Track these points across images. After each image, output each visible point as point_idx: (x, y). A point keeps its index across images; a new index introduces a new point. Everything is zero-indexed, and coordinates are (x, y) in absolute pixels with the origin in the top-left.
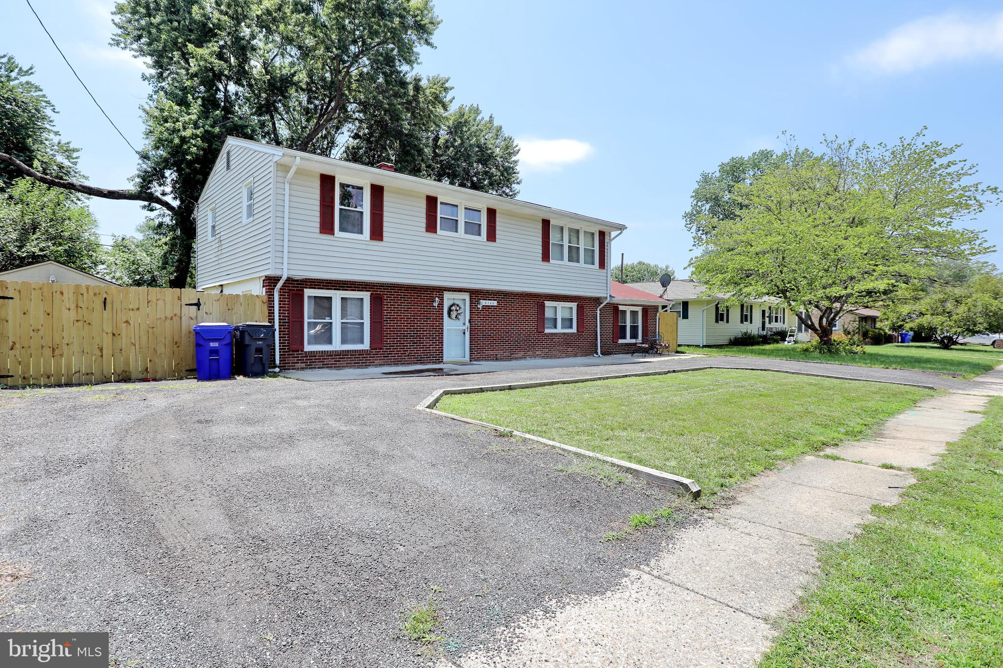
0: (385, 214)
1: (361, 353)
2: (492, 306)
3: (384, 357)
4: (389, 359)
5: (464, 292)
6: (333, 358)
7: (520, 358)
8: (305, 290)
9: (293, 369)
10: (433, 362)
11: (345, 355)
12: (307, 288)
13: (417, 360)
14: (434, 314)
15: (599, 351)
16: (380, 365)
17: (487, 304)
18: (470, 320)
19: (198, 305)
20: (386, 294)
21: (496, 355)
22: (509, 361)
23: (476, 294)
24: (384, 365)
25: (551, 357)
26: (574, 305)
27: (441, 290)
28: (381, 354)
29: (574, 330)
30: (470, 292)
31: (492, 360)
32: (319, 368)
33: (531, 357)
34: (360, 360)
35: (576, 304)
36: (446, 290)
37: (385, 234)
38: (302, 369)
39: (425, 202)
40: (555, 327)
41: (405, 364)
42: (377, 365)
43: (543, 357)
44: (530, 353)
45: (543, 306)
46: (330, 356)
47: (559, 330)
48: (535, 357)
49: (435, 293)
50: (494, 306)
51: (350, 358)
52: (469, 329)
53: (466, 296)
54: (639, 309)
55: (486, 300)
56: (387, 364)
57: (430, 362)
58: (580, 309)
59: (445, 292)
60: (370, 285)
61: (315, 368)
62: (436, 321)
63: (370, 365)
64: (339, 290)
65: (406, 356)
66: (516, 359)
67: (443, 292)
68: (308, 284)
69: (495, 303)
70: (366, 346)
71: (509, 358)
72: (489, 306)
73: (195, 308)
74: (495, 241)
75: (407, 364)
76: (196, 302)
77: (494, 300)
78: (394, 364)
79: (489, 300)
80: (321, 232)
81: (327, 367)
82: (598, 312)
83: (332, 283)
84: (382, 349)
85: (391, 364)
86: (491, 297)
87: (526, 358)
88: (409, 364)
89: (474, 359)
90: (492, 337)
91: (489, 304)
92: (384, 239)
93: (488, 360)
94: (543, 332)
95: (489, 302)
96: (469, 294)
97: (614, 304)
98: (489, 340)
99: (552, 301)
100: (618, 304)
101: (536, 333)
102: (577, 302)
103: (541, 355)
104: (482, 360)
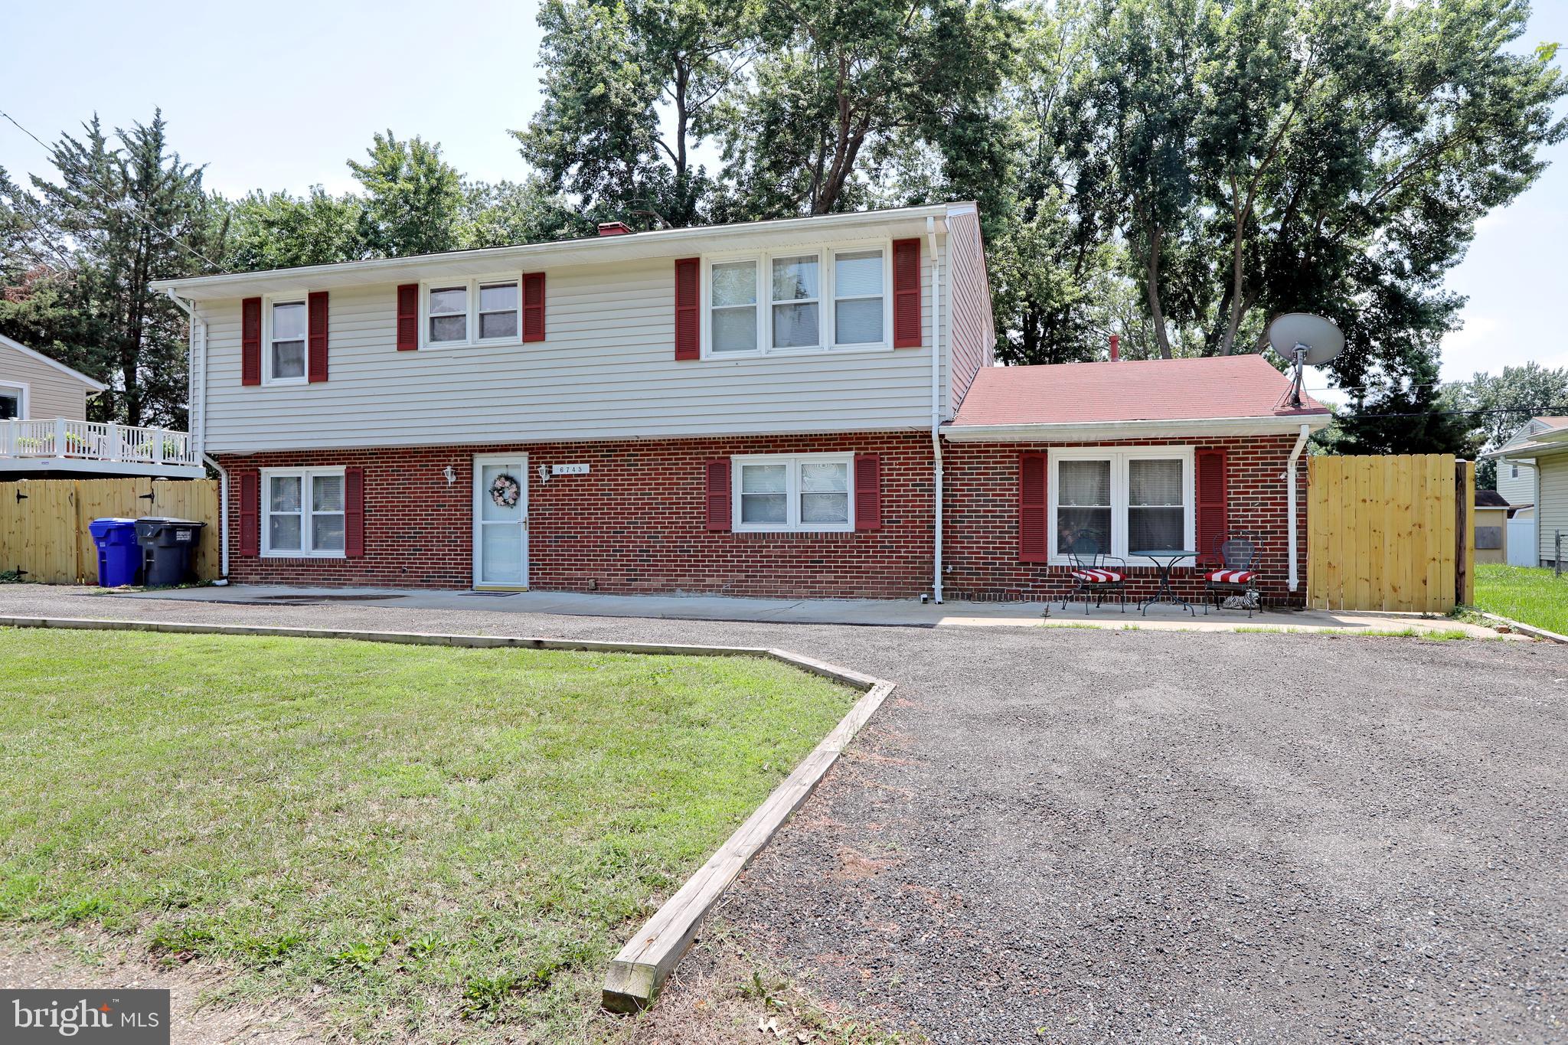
1: (333, 563)
2: (579, 475)
3: (366, 571)
4: (375, 576)
5: (513, 450)
6: (294, 570)
7: (656, 590)
8: (263, 470)
9: (246, 583)
10: (450, 586)
11: (313, 566)
12: (265, 466)
13: (422, 581)
15: (938, 586)
16: (361, 584)
17: (565, 472)
18: (531, 505)
19: (151, 496)
20: (369, 467)
21: (588, 580)
23: (540, 452)
24: (367, 585)
25: (756, 594)
26: (847, 458)
27: (466, 451)
28: (361, 567)
29: (849, 525)
30: (526, 450)
31: (582, 590)
32: (277, 583)
33: (689, 591)
34: (332, 575)
35: (852, 454)
36: (475, 451)
37: (331, 369)
38: (257, 583)
39: (395, 298)
40: (784, 518)
41: (400, 585)
42: (356, 584)
43: (727, 593)
45: (726, 467)
46: (290, 566)
47: (793, 524)
48: (703, 591)
49: (453, 459)
50: (584, 475)
52: (528, 525)
53: (522, 460)
54: (1186, 455)
55: (563, 463)
56: (372, 585)
57: (445, 586)
58: (865, 470)
59: (475, 455)
60: (343, 454)
62: (455, 510)
63: (345, 584)
64: (309, 465)
65: (402, 572)
66: (645, 591)
67: (471, 456)
68: (267, 459)
69: (585, 469)
70: (341, 552)
71: (625, 589)
72: (571, 475)
73: (149, 500)
74: (543, 339)
76: (148, 493)
77: (582, 462)
78: (383, 585)
79: (569, 462)
80: (244, 384)
82: (940, 473)
84: (363, 558)
85: (378, 585)
86: (576, 457)
87: (673, 591)
88: (407, 586)
89: (537, 588)
90: (579, 542)
91: (571, 472)
92: (331, 377)
93: (570, 590)
94: (726, 532)
95: (571, 466)
96: (527, 453)
97: (1029, 445)
98: (573, 546)
99: (756, 452)
100: (1046, 445)
101: (703, 532)
102: (851, 449)
103: (721, 586)
104: (556, 588)
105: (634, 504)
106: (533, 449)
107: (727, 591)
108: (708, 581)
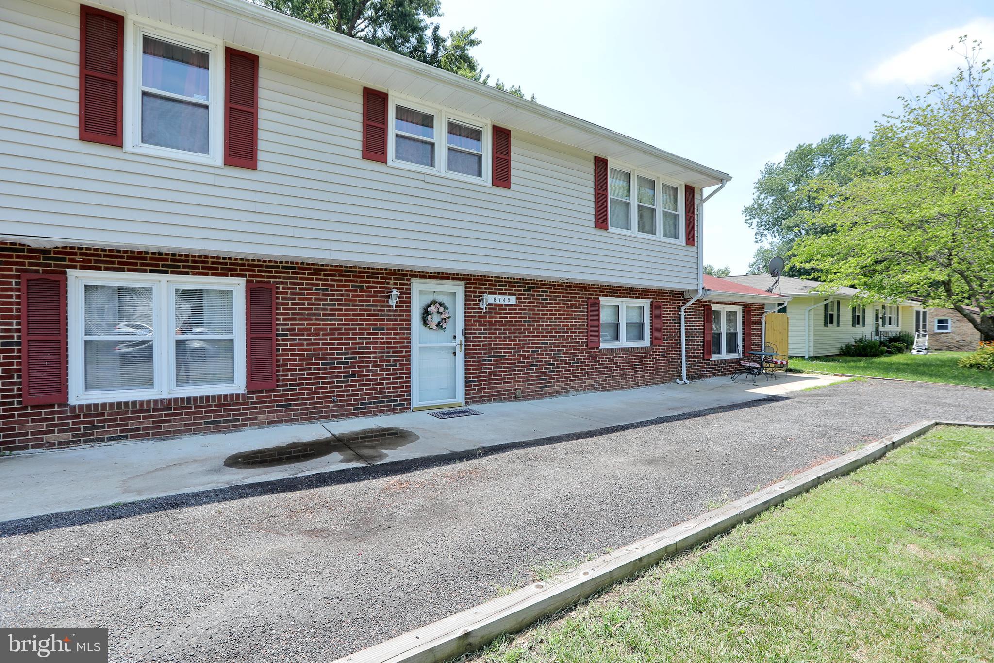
0: (262, 114)
1: (223, 401)
2: (507, 305)
3: (278, 406)
4: (292, 410)
5: (453, 279)
6: (151, 417)
7: (558, 393)
8: (72, 273)
9: (36, 447)
10: (389, 411)
11: (183, 408)
12: (74, 267)
13: (355, 409)
14: (391, 320)
15: (684, 374)
16: (270, 423)
17: (497, 302)
18: (466, 329)
20: (282, 283)
21: (515, 390)
22: (537, 399)
23: (475, 284)
24: (280, 422)
25: (610, 388)
26: (646, 303)
27: (406, 275)
28: (270, 402)
29: (646, 343)
30: (464, 279)
31: (509, 399)
32: (110, 439)
33: (577, 391)
34: (222, 416)
35: (649, 301)
36: (416, 276)
37: (261, 156)
38: (65, 444)
39: (360, 100)
40: (617, 338)
41: (328, 417)
42: (263, 423)
43: (597, 389)
44: (576, 383)
45: (597, 304)
46: (141, 411)
47: (623, 343)
48: (584, 390)
49: (392, 282)
50: (511, 305)
51: (194, 413)
52: (463, 347)
53: (458, 288)
54: (738, 309)
55: (496, 294)
56: (287, 421)
57: (383, 411)
58: (655, 310)
59: (413, 280)
60: (244, 265)
61: (102, 440)
62: (395, 334)
63: (246, 425)
64: (166, 272)
65: (331, 402)
66: (551, 394)
67: (409, 280)
68: (78, 258)
69: (513, 300)
70: (238, 386)
71: (540, 394)
72: (501, 305)
74: (508, 187)
75: (333, 416)
77: (510, 294)
78: (302, 419)
79: (500, 294)
80: (82, 138)
81: (132, 437)
82: (683, 314)
83: (145, 259)
84: (273, 391)
85: (296, 420)
86: (506, 290)
87: (568, 392)
88: (336, 416)
89: (474, 402)
90: (507, 360)
91: (501, 302)
92: (260, 165)
93: (500, 400)
94: (597, 348)
95: (502, 297)
96: (462, 283)
97: (706, 302)
98: (503, 364)
99: (611, 296)
100: (710, 302)
101: (585, 349)
102: (650, 298)
103: (593, 385)
104: (489, 400)
105: (545, 329)
106: (470, 279)
107: (597, 388)
108: (588, 382)
